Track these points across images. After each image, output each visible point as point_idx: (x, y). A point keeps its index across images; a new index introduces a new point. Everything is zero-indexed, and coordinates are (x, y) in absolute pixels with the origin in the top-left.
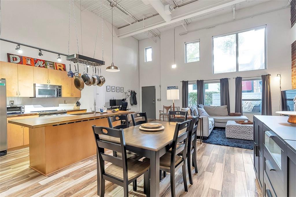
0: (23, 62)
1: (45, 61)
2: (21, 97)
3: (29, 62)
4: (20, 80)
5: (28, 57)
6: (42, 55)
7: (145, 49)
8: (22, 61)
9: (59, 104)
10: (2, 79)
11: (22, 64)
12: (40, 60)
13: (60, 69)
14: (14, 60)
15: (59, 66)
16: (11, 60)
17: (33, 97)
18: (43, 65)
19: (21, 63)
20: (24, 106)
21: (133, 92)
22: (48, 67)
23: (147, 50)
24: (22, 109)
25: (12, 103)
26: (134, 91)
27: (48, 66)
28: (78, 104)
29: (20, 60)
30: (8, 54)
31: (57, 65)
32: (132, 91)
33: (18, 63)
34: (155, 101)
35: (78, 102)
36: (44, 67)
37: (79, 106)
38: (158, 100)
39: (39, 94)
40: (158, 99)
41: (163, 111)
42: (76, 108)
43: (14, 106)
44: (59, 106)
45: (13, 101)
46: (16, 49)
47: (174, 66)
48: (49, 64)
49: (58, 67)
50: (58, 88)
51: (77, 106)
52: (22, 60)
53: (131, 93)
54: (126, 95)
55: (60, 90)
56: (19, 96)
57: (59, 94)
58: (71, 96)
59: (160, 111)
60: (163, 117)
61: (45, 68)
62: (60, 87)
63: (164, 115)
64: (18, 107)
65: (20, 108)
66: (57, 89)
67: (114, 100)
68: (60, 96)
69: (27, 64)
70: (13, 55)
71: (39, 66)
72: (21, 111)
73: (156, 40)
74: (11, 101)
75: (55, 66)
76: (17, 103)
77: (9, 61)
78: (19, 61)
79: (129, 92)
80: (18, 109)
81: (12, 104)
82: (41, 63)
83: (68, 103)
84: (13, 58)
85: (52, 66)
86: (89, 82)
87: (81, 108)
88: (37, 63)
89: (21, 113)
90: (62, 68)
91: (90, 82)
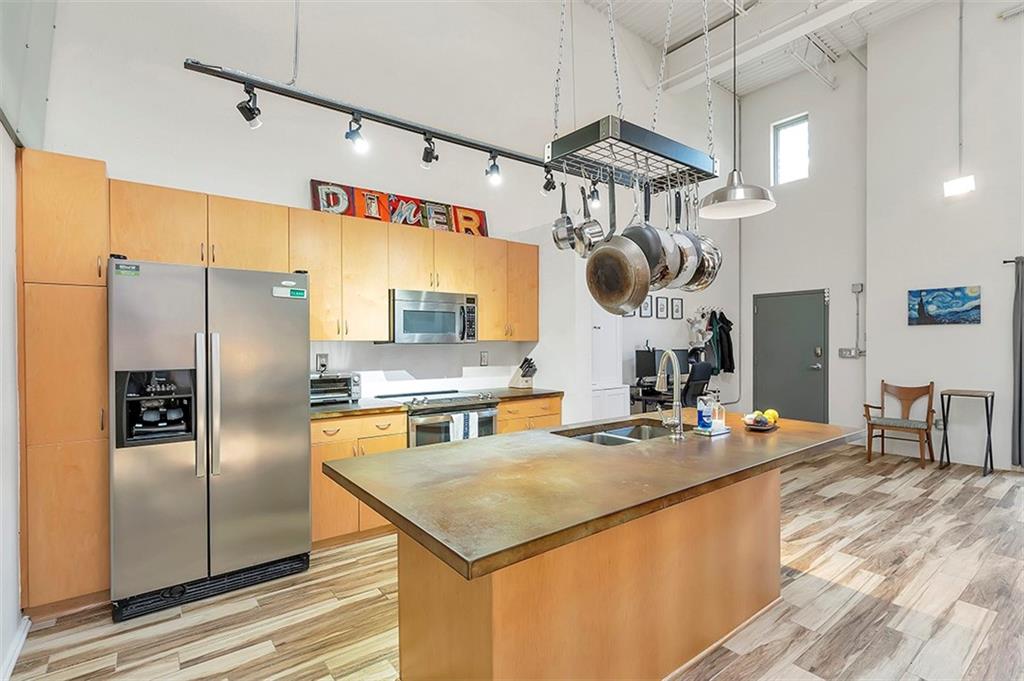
0: (357, 209)
1: (421, 201)
2: (347, 342)
3: (374, 210)
4: (348, 277)
5: (371, 191)
6: (437, 158)
7: (772, 129)
8: (354, 207)
9: (464, 369)
10: (297, 272)
11: (353, 215)
12: (407, 200)
13: (467, 230)
14: (329, 205)
15: (466, 218)
16: (323, 202)
17: (387, 339)
18: (415, 216)
19: (350, 211)
20: (359, 376)
21: (718, 317)
22: (432, 222)
23: (783, 133)
24: (354, 389)
25: (324, 361)
26: (722, 314)
27: (430, 221)
28: (528, 367)
29: (347, 203)
30: (312, 180)
31: (461, 215)
32: (714, 313)
33: (342, 214)
34: (824, 357)
35: (526, 360)
36: (418, 224)
37: (530, 376)
38: (842, 353)
39: (407, 329)
40: (841, 351)
41: (881, 408)
42: (522, 383)
43: (328, 374)
44: (461, 375)
45: (326, 356)
46: (348, 136)
47: (959, 187)
48: (433, 215)
49: (463, 224)
50: (465, 305)
51: (523, 376)
52: (355, 201)
53: (710, 323)
54: (694, 330)
55: (472, 311)
56: (346, 338)
57: (469, 329)
58: (504, 338)
59: (867, 407)
60: (882, 436)
61: (421, 225)
62: (471, 300)
63: (889, 427)
64: (340, 381)
65: (346, 381)
66: (462, 308)
67: (649, 351)
68: (472, 336)
69: (367, 217)
70: (328, 184)
71: (405, 222)
72: (350, 395)
73: (835, 79)
74: (321, 356)
75: (453, 220)
76: (337, 366)
77: (316, 206)
78: (344, 204)
79: (703, 316)
80: (341, 386)
81: (323, 366)
82: (407, 210)
83: (492, 365)
84: (328, 195)
85: (442, 219)
86: (659, 268)
87: (538, 383)
88: (397, 212)
89: (347, 402)
90: (474, 225)
91: (667, 267)
